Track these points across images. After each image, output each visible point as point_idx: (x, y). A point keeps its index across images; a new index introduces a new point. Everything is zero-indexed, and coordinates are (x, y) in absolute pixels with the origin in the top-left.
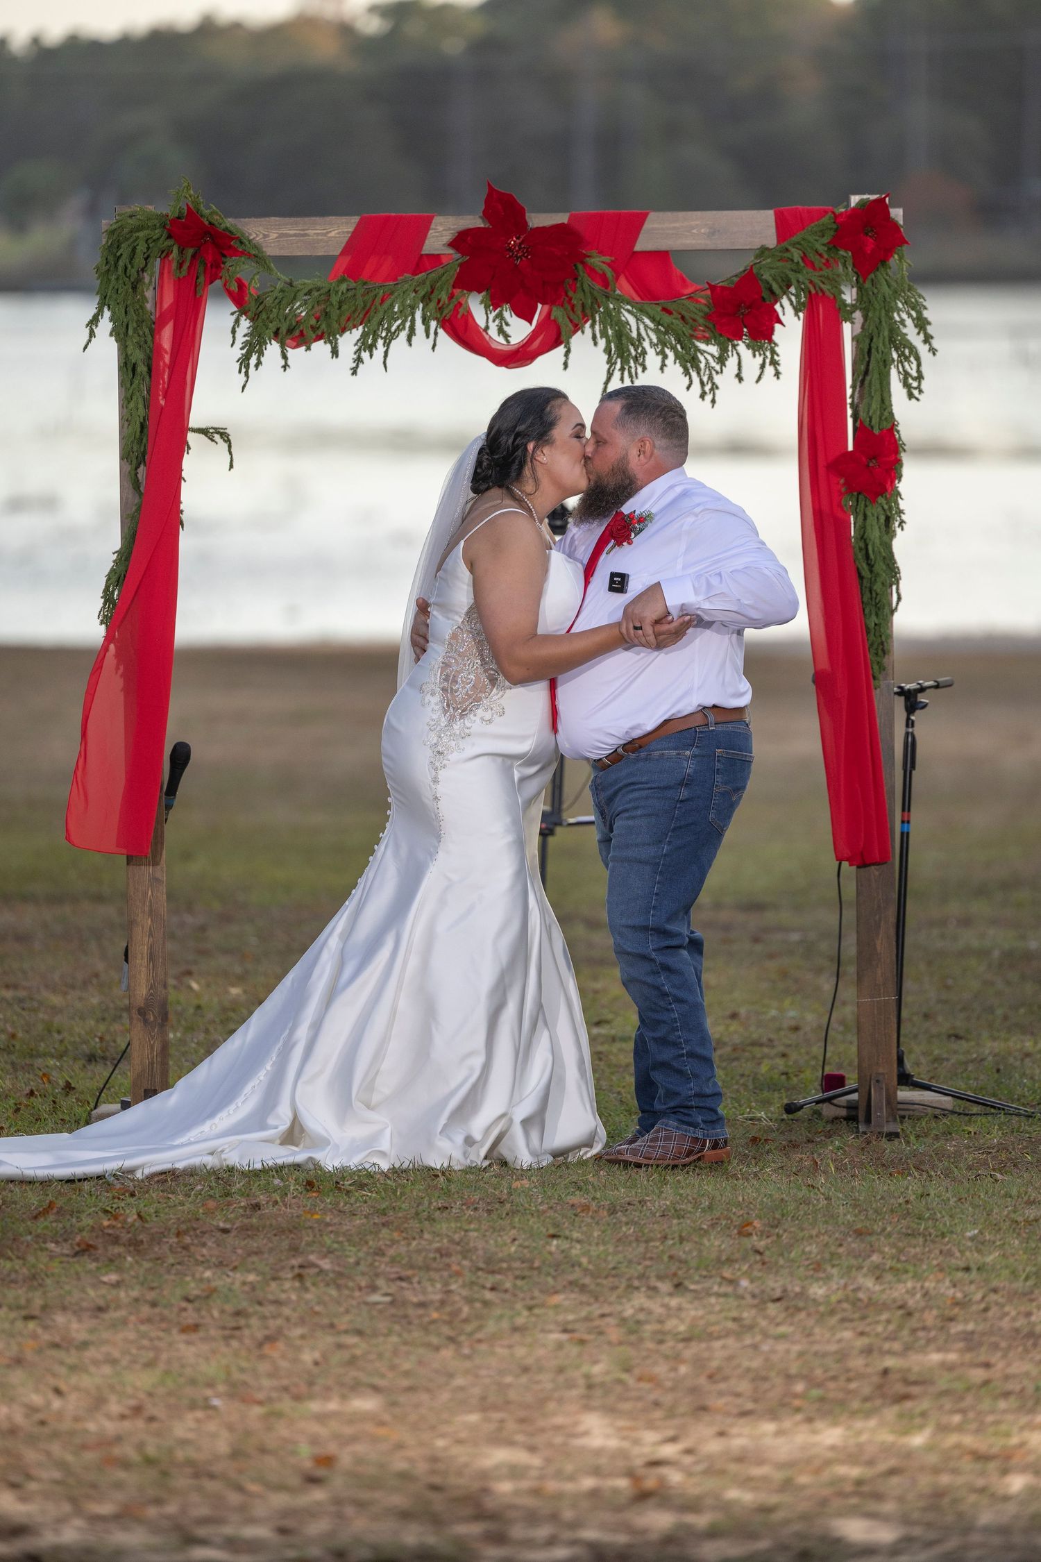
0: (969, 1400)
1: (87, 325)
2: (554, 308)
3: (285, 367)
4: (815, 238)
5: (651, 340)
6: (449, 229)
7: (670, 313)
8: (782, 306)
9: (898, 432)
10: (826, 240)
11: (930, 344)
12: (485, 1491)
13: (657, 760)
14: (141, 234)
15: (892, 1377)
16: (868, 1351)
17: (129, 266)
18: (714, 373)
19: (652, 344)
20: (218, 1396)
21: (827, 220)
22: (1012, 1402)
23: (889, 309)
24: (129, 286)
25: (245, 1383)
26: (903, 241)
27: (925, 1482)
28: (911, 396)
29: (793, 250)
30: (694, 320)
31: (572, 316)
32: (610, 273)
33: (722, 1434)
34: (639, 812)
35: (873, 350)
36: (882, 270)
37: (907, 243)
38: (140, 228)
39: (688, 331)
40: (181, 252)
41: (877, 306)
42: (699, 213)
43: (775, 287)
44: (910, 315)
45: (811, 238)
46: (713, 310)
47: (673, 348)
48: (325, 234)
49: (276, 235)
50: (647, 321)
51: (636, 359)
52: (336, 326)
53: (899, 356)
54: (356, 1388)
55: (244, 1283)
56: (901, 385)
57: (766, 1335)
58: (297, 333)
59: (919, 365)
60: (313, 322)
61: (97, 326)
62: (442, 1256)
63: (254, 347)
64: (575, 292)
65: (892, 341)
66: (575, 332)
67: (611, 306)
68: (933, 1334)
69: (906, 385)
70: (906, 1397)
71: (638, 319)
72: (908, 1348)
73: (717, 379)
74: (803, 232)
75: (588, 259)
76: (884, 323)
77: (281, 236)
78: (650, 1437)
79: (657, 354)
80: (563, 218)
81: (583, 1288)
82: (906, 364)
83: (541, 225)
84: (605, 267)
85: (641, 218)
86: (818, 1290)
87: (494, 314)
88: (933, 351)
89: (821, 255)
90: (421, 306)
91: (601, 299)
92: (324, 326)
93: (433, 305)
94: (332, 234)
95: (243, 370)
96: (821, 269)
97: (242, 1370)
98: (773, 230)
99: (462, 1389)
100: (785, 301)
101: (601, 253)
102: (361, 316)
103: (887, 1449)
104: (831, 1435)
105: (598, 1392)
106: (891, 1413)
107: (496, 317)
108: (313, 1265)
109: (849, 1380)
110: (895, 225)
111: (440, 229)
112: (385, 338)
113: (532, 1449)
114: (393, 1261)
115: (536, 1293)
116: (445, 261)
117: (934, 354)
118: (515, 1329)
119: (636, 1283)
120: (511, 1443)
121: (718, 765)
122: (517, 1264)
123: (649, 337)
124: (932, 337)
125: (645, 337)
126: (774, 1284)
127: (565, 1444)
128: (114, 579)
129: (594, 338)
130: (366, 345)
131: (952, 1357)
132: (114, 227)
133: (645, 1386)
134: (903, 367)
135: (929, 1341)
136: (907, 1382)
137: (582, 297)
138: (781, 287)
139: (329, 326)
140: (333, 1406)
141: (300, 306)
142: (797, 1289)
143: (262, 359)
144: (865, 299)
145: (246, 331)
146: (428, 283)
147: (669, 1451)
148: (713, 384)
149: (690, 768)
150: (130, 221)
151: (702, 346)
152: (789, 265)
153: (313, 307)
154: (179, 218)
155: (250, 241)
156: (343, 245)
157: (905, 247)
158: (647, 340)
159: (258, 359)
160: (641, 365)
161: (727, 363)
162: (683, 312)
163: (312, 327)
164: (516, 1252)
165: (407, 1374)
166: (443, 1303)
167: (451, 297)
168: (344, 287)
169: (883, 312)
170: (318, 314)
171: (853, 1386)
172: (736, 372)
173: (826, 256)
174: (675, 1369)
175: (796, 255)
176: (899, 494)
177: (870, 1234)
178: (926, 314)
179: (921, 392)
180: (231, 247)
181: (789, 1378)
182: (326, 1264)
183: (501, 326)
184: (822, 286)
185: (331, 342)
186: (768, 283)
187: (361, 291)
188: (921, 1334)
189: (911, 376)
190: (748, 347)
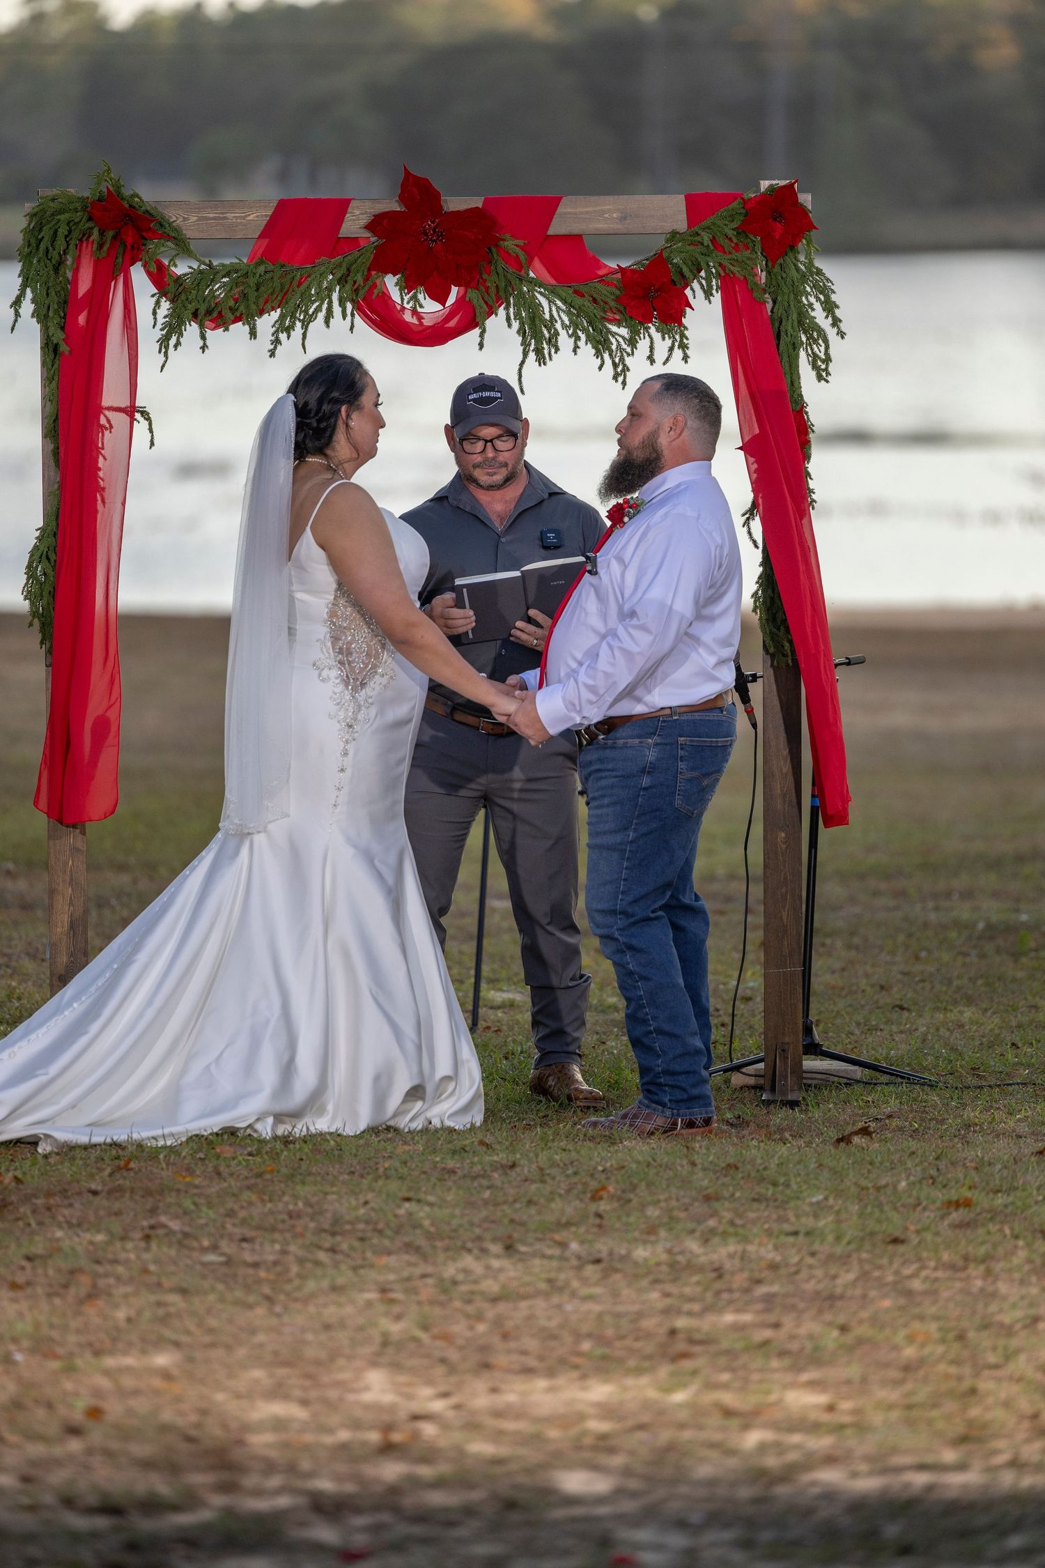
0: (744, 1359)
1: (11, 307)
2: (469, 290)
3: (204, 348)
4: (725, 223)
5: (562, 321)
6: (366, 213)
7: (582, 295)
8: (692, 289)
9: (807, 413)
10: (735, 225)
11: (838, 327)
12: (240, 1443)
13: (621, 748)
14: (62, 217)
15: (681, 1336)
16: (667, 1312)
17: (51, 249)
18: (625, 354)
19: (564, 326)
20: (20, 1350)
21: (736, 205)
22: (787, 1361)
23: (798, 293)
24: (50, 268)
25: (52, 1340)
26: (811, 227)
27: (665, 1436)
28: (820, 378)
29: (703, 233)
30: (606, 303)
31: (487, 298)
32: (523, 257)
33: (494, 1390)
34: (606, 801)
35: (782, 334)
36: (791, 254)
37: (815, 228)
38: (61, 212)
39: (600, 314)
40: (102, 234)
41: (786, 291)
42: (610, 198)
43: (685, 270)
44: (818, 299)
45: (719, 223)
46: (624, 292)
47: (584, 330)
48: (244, 218)
49: (195, 218)
50: (559, 303)
51: (549, 342)
52: (254, 307)
53: (808, 339)
54: (159, 1343)
55: (91, 1243)
56: (810, 367)
57: (573, 1294)
58: (215, 314)
59: (827, 348)
60: (231, 303)
61: (20, 307)
62: (291, 1217)
63: (173, 329)
64: (489, 275)
65: (801, 323)
66: (490, 315)
67: (525, 289)
68: (736, 1295)
69: (815, 367)
70: (684, 1355)
71: (550, 302)
72: (707, 1309)
73: (628, 360)
74: (713, 218)
75: (502, 242)
76: (792, 306)
77: (200, 219)
78: (427, 1391)
79: (570, 336)
80: (478, 202)
81: (418, 1250)
82: (815, 346)
83: (456, 209)
84: (518, 250)
85: (556, 202)
86: (641, 1253)
87: (408, 296)
88: (842, 334)
89: (730, 240)
90: (338, 288)
91: (515, 282)
92: (242, 308)
93: (348, 287)
94: (251, 217)
95: (163, 350)
96: (730, 253)
97: (52, 1326)
98: (684, 216)
99: (261, 1345)
100: (695, 285)
101: (515, 236)
102: (279, 298)
103: (647, 1405)
104: (600, 1391)
105: (390, 1350)
106: (664, 1371)
107: (411, 299)
108: (164, 1226)
109: (637, 1339)
110: (803, 211)
111: (357, 212)
112: (303, 321)
113: (304, 1403)
114: (244, 1222)
115: (369, 1254)
116: (363, 244)
117: (843, 337)
118: (335, 1289)
119: (469, 1245)
120: (286, 1397)
121: (681, 753)
122: (361, 1226)
123: (560, 318)
124: (840, 321)
125: (558, 319)
126: (602, 1247)
127: (341, 1400)
128: (36, 557)
129: (508, 319)
130: (283, 327)
131: (747, 1318)
132: (36, 210)
133: (439, 1343)
134: (812, 349)
135: (730, 1302)
136: (692, 1341)
137: (496, 280)
138: (691, 271)
139: (248, 307)
140: (129, 1361)
141: (219, 288)
142: (623, 1252)
143: (181, 340)
144: (774, 283)
145: (166, 313)
146: (344, 265)
147: (438, 1406)
148: (625, 365)
149: (651, 755)
150: (51, 204)
151: (614, 328)
152: (699, 249)
153: (231, 289)
154: (99, 200)
155: (170, 224)
156: (262, 228)
157: (813, 232)
158: (559, 322)
159: (178, 339)
160: (553, 346)
161: (638, 345)
162: (595, 295)
163: (231, 309)
164: (364, 1215)
165: (211, 1331)
166: (275, 1263)
167: (366, 279)
168: (262, 269)
169: (792, 296)
170: (237, 296)
171: (639, 1345)
172: (648, 354)
173: (735, 240)
174: (471, 1328)
175: (706, 239)
176: (808, 474)
177: (717, 1199)
178: (834, 297)
179: (828, 374)
180: (150, 228)
181: (578, 1337)
182: (175, 1225)
183: (415, 307)
184: (732, 268)
185: (249, 324)
186: (679, 267)
187: (278, 274)
188: (725, 1296)
189: (820, 358)
190: (657, 331)
